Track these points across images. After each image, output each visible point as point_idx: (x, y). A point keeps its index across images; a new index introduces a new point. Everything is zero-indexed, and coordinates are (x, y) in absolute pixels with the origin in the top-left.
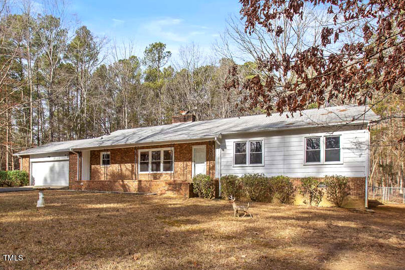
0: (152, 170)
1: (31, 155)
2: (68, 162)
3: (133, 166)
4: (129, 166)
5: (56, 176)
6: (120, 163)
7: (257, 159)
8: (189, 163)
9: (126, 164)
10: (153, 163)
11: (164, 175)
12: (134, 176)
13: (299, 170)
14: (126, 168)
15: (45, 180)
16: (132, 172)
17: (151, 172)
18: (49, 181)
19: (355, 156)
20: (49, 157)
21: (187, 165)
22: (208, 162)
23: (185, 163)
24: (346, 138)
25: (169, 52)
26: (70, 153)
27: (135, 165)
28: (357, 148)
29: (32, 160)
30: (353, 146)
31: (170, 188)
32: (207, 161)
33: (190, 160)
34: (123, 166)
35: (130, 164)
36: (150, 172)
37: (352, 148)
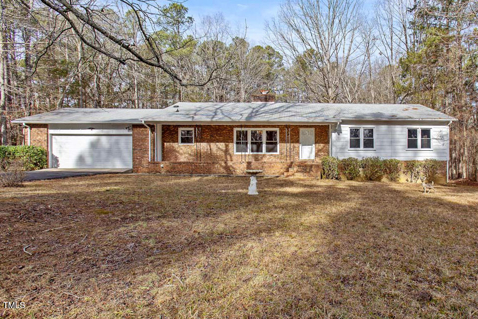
0: (252, 151)
1: (51, 124)
2: (131, 137)
3: (227, 146)
4: (222, 145)
5: (104, 155)
6: (209, 141)
7: (369, 144)
8: (296, 145)
9: (217, 144)
10: (252, 143)
11: (268, 157)
12: (228, 157)
13: (402, 155)
14: (217, 148)
15: (81, 159)
16: (226, 151)
17: (252, 153)
18: (89, 160)
19: (440, 145)
20: (92, 129)
21: (294, 147)
22: (317, 145)
23: (292, 144)
24: (435, 131)
25: (190, 18)
26: (135, 126)
27: (230, 145)
28: (441, 139)
29: (51, 131)
30: (439, 138)
31: (299, 170)
32: (316, 143)
33: (298, 142)
34: (213, 145)
35: (223, 144)
36: (249, 152)
37: (438, 139)
